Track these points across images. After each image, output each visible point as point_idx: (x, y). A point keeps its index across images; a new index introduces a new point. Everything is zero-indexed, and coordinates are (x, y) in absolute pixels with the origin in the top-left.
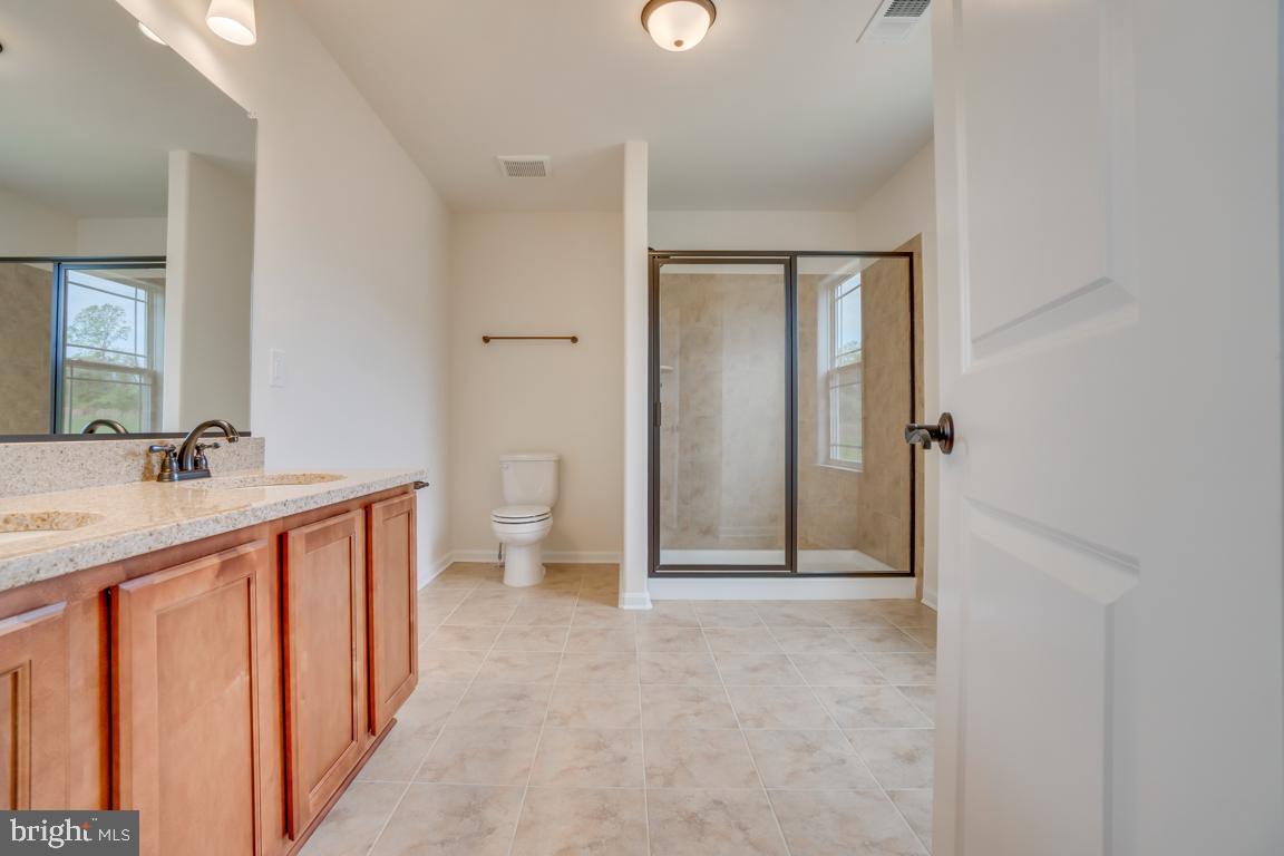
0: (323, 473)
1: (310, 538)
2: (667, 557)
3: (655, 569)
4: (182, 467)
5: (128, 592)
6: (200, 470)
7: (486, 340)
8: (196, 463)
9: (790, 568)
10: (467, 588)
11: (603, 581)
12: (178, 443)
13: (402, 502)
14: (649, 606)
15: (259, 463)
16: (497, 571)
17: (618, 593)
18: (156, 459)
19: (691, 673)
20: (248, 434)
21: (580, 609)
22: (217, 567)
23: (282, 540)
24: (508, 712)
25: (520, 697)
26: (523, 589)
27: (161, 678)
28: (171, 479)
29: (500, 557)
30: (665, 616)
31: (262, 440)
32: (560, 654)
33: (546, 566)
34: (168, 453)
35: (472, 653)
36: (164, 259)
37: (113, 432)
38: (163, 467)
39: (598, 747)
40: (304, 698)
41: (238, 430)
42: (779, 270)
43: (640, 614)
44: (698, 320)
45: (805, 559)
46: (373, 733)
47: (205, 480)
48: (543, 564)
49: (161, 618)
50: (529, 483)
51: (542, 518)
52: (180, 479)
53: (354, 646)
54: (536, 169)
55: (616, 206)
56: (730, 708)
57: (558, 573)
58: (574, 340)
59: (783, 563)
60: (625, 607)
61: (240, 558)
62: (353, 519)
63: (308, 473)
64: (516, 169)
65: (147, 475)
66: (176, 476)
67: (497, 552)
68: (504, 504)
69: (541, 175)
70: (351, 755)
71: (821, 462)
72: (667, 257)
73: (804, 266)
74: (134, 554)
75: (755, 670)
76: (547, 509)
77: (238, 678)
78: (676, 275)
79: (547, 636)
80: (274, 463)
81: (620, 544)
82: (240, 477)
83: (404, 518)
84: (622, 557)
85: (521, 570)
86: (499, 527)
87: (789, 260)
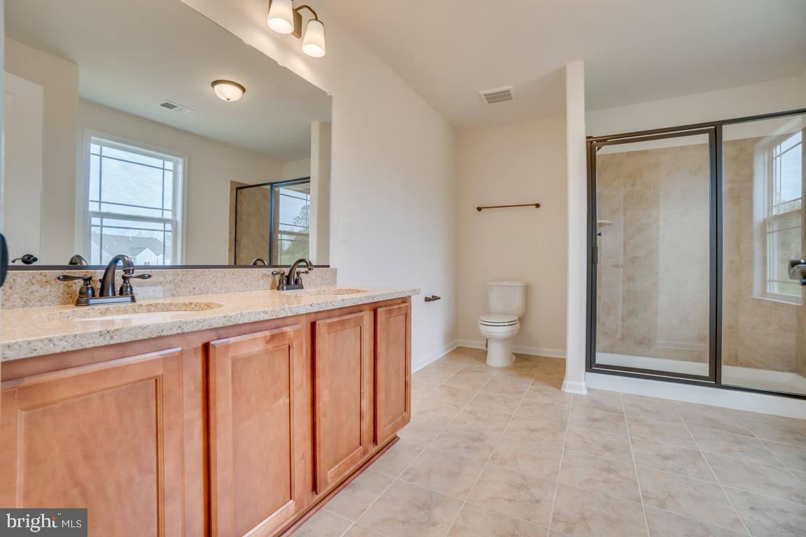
0: (359, 288)
1: (331, 326)
2: (601, 358)
3: (591, 365)
4: (288, 283)
5: (214, 346)
6: (298, 284)
7: (479, 209)
8: (296, 282)
9: (714, 379)
10: (463, 363)
11: (554, 370)
12: (287, 271)
13: (400, 308)
14: (585, 392)
15: (333, 281)
16: (482, 355)
17: (562, 380)
18: (277, 277)
19: (607, 448)
20: (328, 266)
21: (534, 387)
22: (268, 338)
23: (313, 325)
24: (466, 448)
25: (477, 439)
26: (498, 368)
27: (234, 394)
28: (283, 289)
29: (487, 346)
30: (596, 402)
31: (336, 270)
32: (511, 416)
33: (517, 355)
34: (282, 275)
35: (455, 405)
36: (309, 178)
37: (262, 264)
38: (280, 282)
39: (522, 487)
40: (324, 416)
41: (313, 264)
42: (704, 139)
43: (577, 397)
44: (633, 185)
45: (729, 373)
46: (376, 444)
47: (300, 290)
48: (513, 353)
49: (234, 361)
50: (506, 301)
51: (512, 323)
52: (287, 289)
53: (362, 391)
54: (505, 96)
55: (560, 113)
56: (637, 483)
57: (523, 361)
58: (538, 206)
59: (707, 374)
60: (567, 390)
61: (283, 334)
62: (362, 317)
63: (352, 288)
64: (493, 98)
65: (272, 288)
66: (285, 288)
67: (485, 343)
68: (487, 312)
69: (508, 99)
70: (358, 454)
71: (756, 294)
72: (605, 141)
73: (728, 133)
74: (214, 327)
75: (666, 458)
76: (516, 318)
77: (282, 400)
78: (614, 155)
79: (506, 402)
80: (342, 283)
81: (563, 345)
82: (318, 290)
83: (402, 318)
84: (565, 354)
85: (497, 357)
86: (482, 327)
87: (715, 130)
